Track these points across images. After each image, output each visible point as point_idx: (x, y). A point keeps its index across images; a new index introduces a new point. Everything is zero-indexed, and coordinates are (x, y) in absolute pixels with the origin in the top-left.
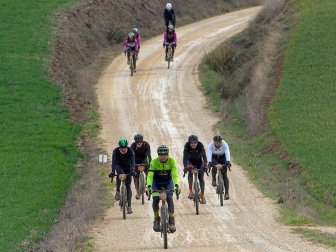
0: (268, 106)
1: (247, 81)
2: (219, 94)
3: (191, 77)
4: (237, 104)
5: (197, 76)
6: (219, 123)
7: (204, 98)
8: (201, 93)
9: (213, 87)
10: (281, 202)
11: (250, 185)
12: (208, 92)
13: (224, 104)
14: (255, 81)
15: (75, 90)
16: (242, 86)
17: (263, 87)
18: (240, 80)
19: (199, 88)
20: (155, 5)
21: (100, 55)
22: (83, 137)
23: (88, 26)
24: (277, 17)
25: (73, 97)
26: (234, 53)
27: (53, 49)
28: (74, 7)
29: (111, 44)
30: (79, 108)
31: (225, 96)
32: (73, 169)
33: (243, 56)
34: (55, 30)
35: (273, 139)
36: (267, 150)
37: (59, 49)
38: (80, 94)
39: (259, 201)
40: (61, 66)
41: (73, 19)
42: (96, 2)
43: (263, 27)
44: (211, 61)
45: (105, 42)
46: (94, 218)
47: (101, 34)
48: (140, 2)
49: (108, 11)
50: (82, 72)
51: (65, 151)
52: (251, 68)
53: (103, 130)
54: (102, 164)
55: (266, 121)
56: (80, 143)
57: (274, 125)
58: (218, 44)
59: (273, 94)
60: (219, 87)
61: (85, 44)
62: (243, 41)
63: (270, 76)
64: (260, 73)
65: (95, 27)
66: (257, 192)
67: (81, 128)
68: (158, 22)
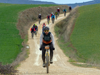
0: (70, 35)
1: (66, 29)
2: (58, 33)
3: (52, 29)
4: (63, 35)
5: (54, 28)
6: (58, 39)
7: (55, 34)
8: (54, 32)
9: (57, 31)
10: (70, 57)
11: (63, 54)
13: (60, 35)
14: (67, 29)
15: (23, 31)
16: (64, 31)
17: (69, 31)
18: (64, 29)
19: (54, 31)
20: (44, 11)
21: (30, 23)
22: (24, 42)
23: (27, 16)
24: (74, 14)
25: (22, 33)
26: (63, 23)
27: (18, 21)
28: (24, 11)
29: (33, 20)
30: (23, 35)
31: (60, 33)
32: (20, 50)
33: (65, 23)
34: (19, 17)
35: (71, 43)
36: (69, 46)
37: (20, 21)
38: (24, 32)
39: (65, 57)
40: (20, 25)
41: (24, 14)
42: (29, 10)
43: (70, 16)
44: (58, 25)
45: (31, 20)
46: (23, 60)
47: (30, 18)
48: (41, 10)
49: (33, 12)
50: (25, 27)
51: (19, 45)
52: (67, 27)
53: (29, 41)
54: (27, 48)
55: (69, 39)
56: (23, 44)
57: (71, 40)
58: (60, 21)
59: (72, 33)
60: (59, 31)
61: (26, 20)
62: (66, 20)
63: (71, 28)
64: (69, 27)
65: (29, 16)
66: (64, 55)
67: (23, 40)
68: (45, 15)
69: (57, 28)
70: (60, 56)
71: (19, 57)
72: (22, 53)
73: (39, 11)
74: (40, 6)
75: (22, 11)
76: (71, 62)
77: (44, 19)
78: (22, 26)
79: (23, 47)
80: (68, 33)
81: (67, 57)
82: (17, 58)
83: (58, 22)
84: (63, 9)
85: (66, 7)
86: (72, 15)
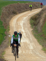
0: (42, 27)
1: (39, 22)
2: (33, 25)
3: (28, 21)
4: (36, 27)
5: (29, 21)
6: (33, 30)
7: (30, 25)
8: (30, 24)
9: (32, 23)
10: (43, 46)
11: (37, 42)
12: (31, 24)
13: (34, 26)
14: (40, 22)
16: (38, 23)
17: (42, 24)
18: (37, 22)
19: (30, 23)
20: (22, 7)
21: (11, 16)
22: (6, 32)
23: (9, 10)
24: (45, 10)
25: (5, 24)
26: (37, 17)
27: (2, 14)
28: (6, 6)
29: (13, 14)
30: (6, 26)
31: (34, 25)
32: (4, 38)
33: (38, 17)
34: (2, 11)
35: (43, 34)
36: (42, 36)
37: (3, 14)
38: (6, 23)
39: (39, 46)
40: (3, 18)
41: (6, 9)
42: (11, 6)
43: (42, 12)
44: (33, 18)
45: (12, 13)
46: (6, 47)
47: (11, 12)
48: (19, 6)
49: (13, 7)
50: (7, 19)
51: (2, 34)
52: (40, 20)
53: (10, 31)
54: (9, 37)
55: (42, 30)
56: (5, 33)
57: (43, 31)
58: (34, 15)
59: (44, 25)
60: (33, 23)
61: (8, 14)
62: (39, 14)
63: (43, 21)
64: (41, 21)
65: (10, 10)
66: (39, 44)
67: (6, 30)
68: (23, 10)
69: (32, 20)
70: (35, 44)
71: (3, 44)
72: (5, 40)
73: (18, 6)
74: (19, 3)
75: (5, 7)
76: (44, 50)
77: (21, 13)
78: (5, 18)
79: (6, 35)
80: (41, 25)
81: (40, 46)
82: (2, 44)
83: (33, 16)
84: (36, 5)
85: (39, 3)
86: (44, 11)
